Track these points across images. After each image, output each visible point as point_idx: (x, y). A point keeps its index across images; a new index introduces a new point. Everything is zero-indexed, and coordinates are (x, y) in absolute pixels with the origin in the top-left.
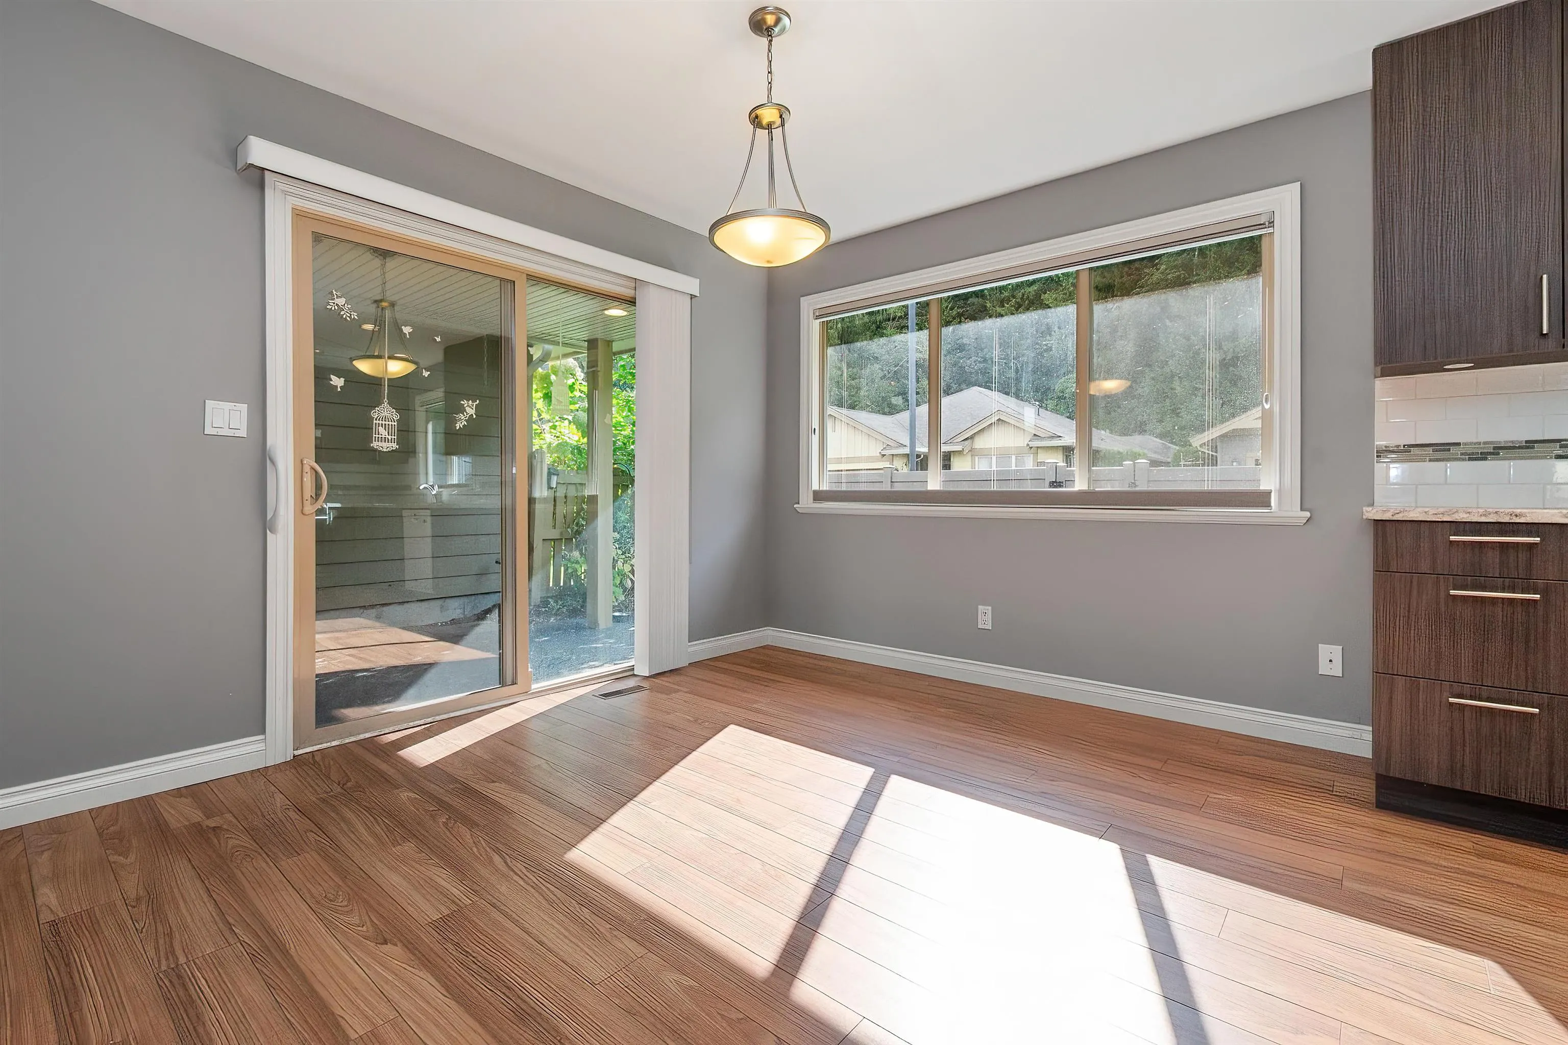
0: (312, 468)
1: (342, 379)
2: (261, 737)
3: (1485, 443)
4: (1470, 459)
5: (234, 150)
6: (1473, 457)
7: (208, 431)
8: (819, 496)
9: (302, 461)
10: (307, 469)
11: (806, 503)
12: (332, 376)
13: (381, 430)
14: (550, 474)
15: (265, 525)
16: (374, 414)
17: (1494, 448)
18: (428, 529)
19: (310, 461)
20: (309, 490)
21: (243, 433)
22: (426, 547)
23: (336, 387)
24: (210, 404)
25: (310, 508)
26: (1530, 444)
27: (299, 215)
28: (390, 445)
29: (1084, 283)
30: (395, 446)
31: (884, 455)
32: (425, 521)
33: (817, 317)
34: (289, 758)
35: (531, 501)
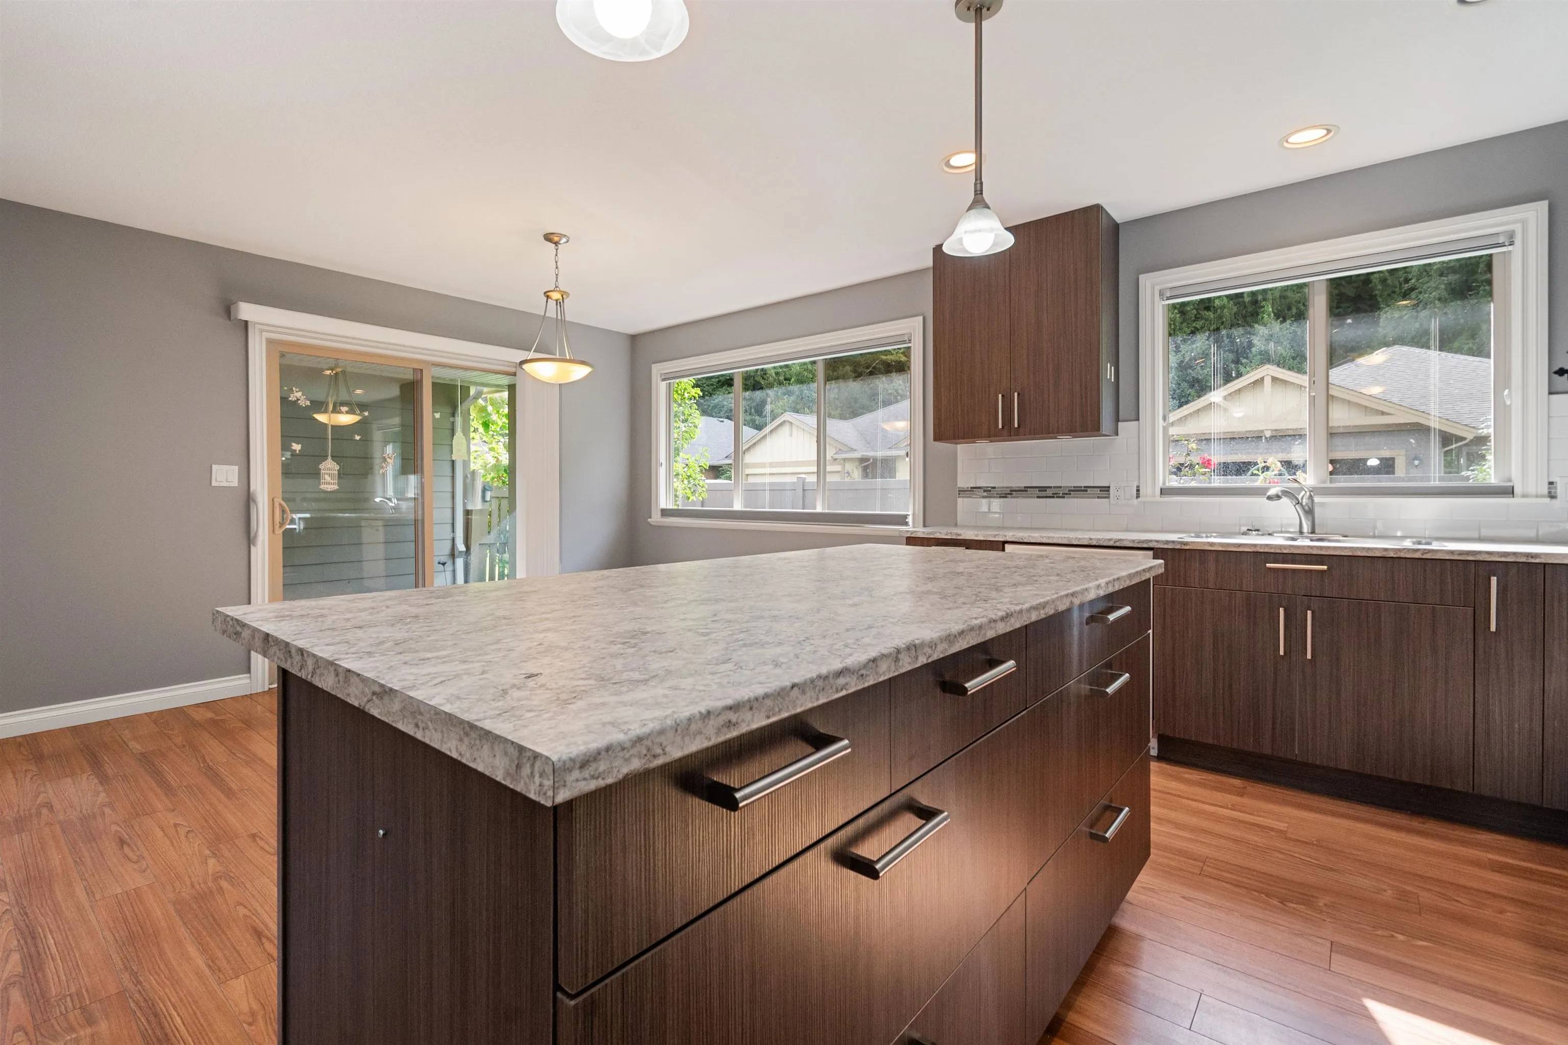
0: (280, 505)
1: (300, 445)
2: (248, 675)
3: (1007, 488)
4: (1000, 497)
5: (228, 311)
6: (1004, 496)
7: (214, 484)
8: (665, 513)
9: (273, 500)
10: (277, 505)
11: (656, 518)
12: (293, 444)
13: (327, 477)
14: (484, 490)
15: (249, 539)
16: (322, 466)
17: (1011, 491)
18: (381, 537)
19: (279, 500)
20: (278, 518)
21: (235, 484)
22: (379, 551)
23: (296, 450)
24: (215, 467)
25: (279, 532)
26: (1026, 489)
27: (270, 342)
28: (332, 486)
29: (820, 370)
30: (336, 487)
31: (835, 459)
32: (377, 530)
33: (664, 380)
34: (266, 689)
35: (468, 513)
